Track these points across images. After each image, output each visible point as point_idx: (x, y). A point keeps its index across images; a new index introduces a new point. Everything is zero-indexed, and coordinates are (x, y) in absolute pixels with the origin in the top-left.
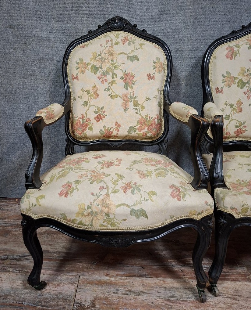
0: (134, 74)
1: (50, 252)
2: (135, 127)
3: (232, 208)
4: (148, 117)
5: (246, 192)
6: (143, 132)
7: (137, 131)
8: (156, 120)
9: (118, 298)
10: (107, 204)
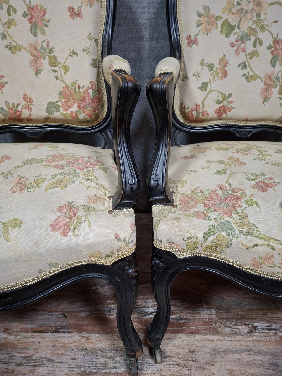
0: (44, 8)
2: (57, 102)
3: (170, 243)
4: (77, 86)
5: (198, 212)
6: (72, 112)
7: (62, 110)
8: (91, 91)
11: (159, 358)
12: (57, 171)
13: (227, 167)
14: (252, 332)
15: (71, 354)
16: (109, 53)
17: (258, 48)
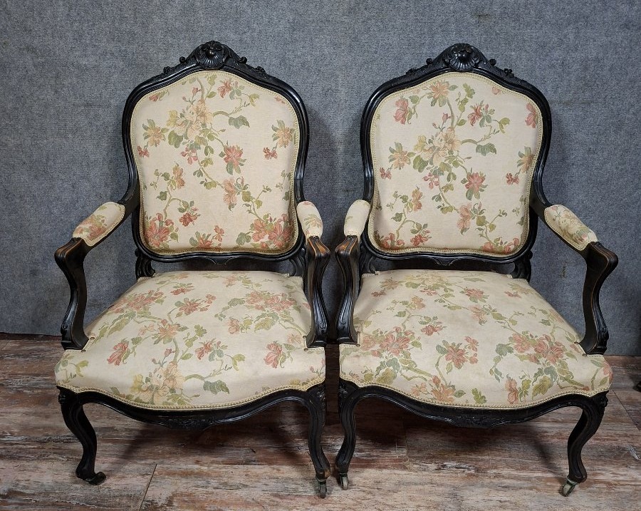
0: (241, 149)
1: (116, 430)
2: (248, 233)
3: (353, 375)
4: (269, 218)
5: (374, 351)
6: (262, 243)
7: (252, 241)
8: (282, 223)
9: (208, 493)
10: (172, 376)
11: (345, 483)
12: (260, 313)
13: (408, 309)
14: (440, 469)
15: (264, 481)
16: (303, 199)
17: (452, 182)
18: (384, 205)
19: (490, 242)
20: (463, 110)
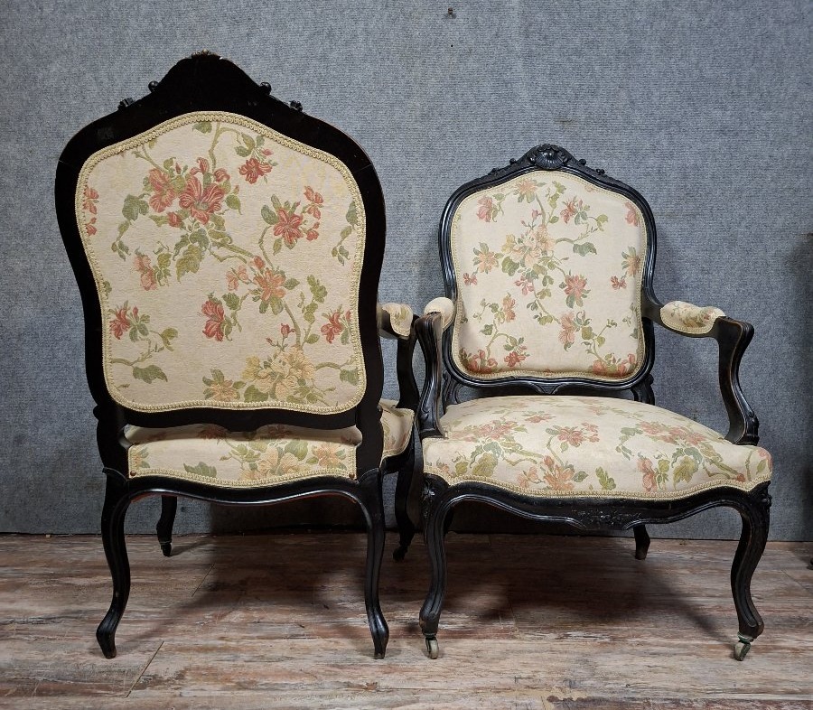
3: (440, 465)
5: (467, 438)
9: (235, 666)
11: (434, 648)
13: (507, 409)
14: (561, 638)
15: (317, 653)
17: (549, 286)
18: (470, 317)
19: (600, 360)
20: (554, 206)
